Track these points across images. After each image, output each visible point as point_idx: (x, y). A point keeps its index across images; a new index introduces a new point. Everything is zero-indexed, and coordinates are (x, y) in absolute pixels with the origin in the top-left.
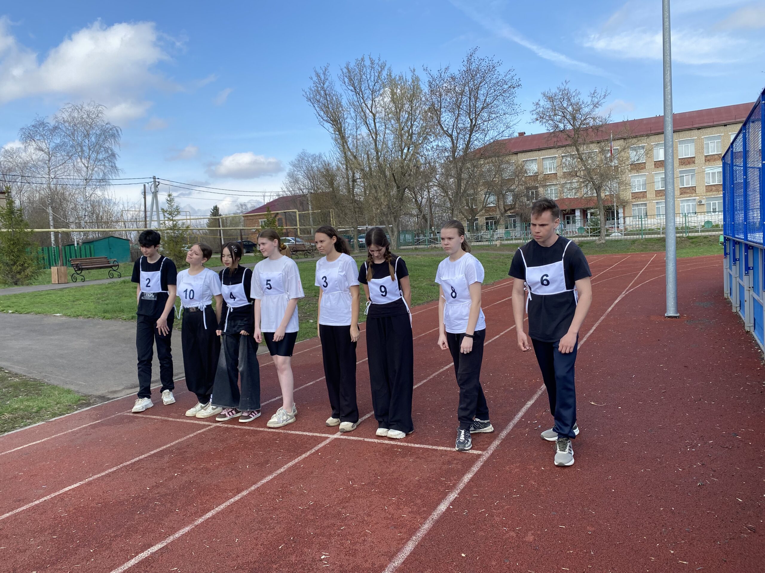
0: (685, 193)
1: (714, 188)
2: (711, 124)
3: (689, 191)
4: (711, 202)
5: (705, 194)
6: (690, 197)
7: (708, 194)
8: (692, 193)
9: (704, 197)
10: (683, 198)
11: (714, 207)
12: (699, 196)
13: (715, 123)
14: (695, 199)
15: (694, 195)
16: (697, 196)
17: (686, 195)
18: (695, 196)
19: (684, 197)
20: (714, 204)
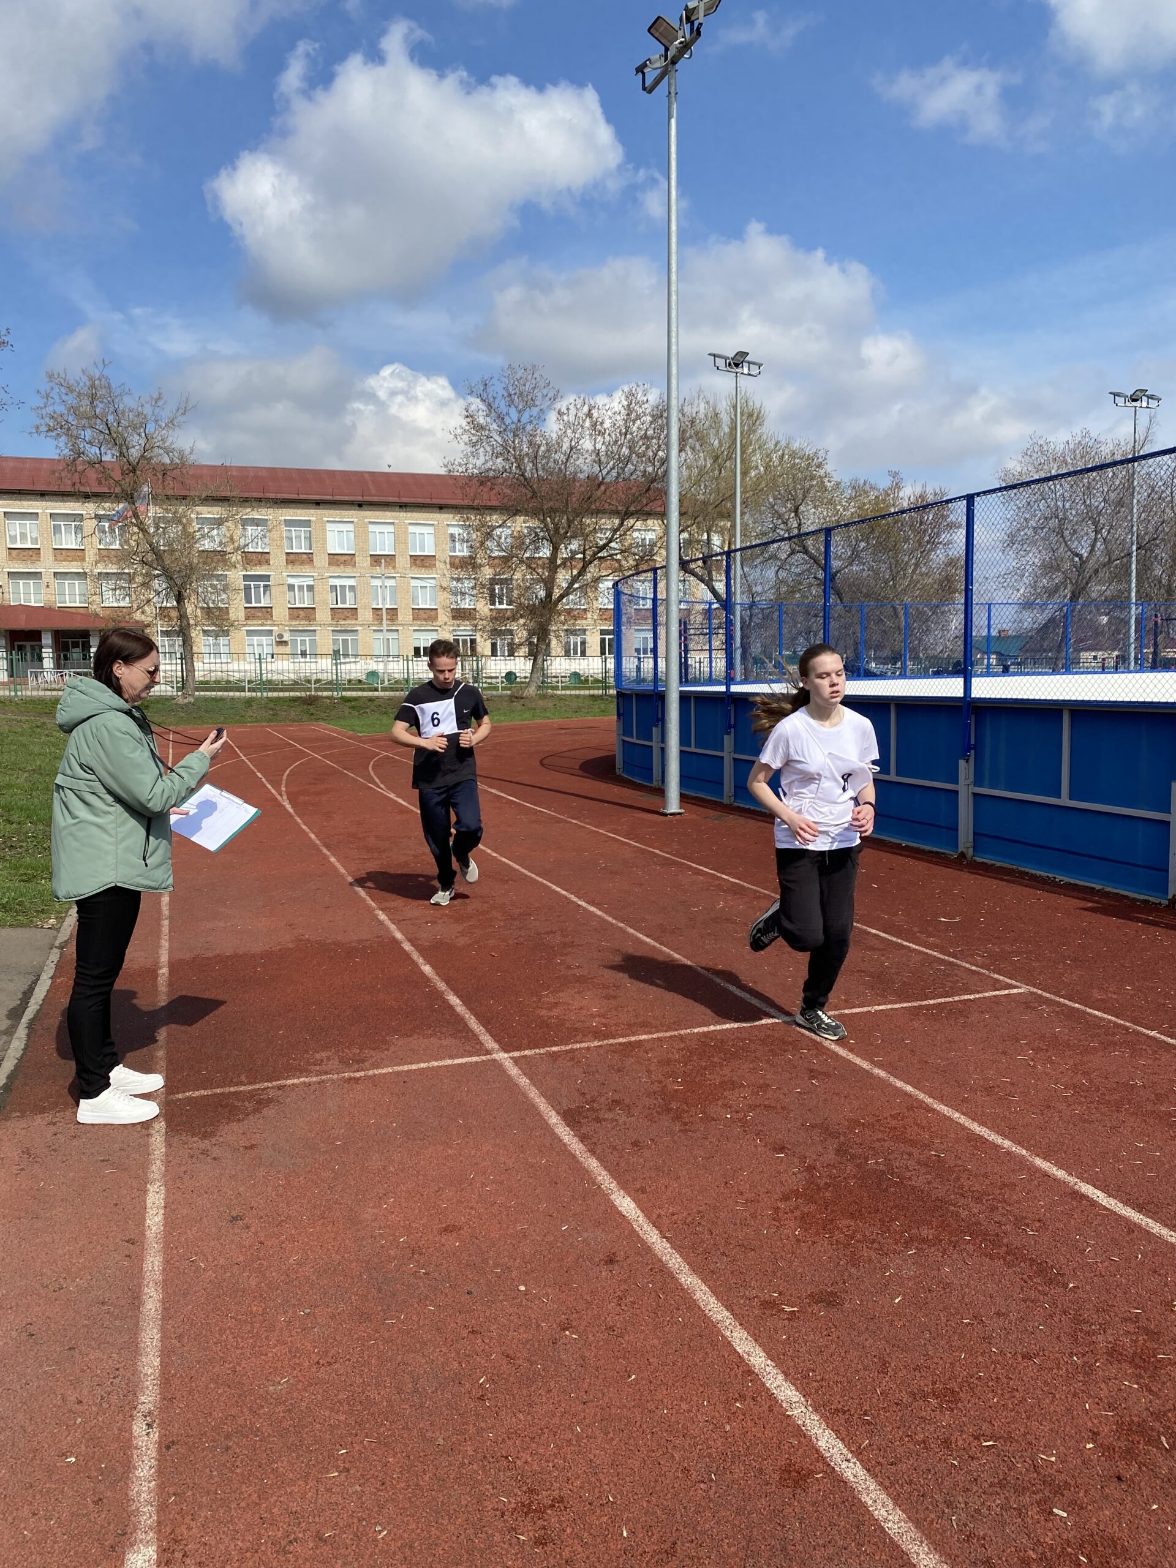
0: (254, 617)
1: (301, 612)
2: (295, 497)
3: (260, 614)
4: (299, 639)
5: (287, 623)
6: (262, 625)
7: (294, 623)
8: (266, 619)
9: (287, 628)
10: (250, 626)
11: (304, 649)
12: (278, 625)
13: (302, 497)
14: (271, 631)
15: (269, 622)
16: (275, 625)
17: (255, 622)
18: (271, 625)
19: (253, 625)
20: (303, 642)
